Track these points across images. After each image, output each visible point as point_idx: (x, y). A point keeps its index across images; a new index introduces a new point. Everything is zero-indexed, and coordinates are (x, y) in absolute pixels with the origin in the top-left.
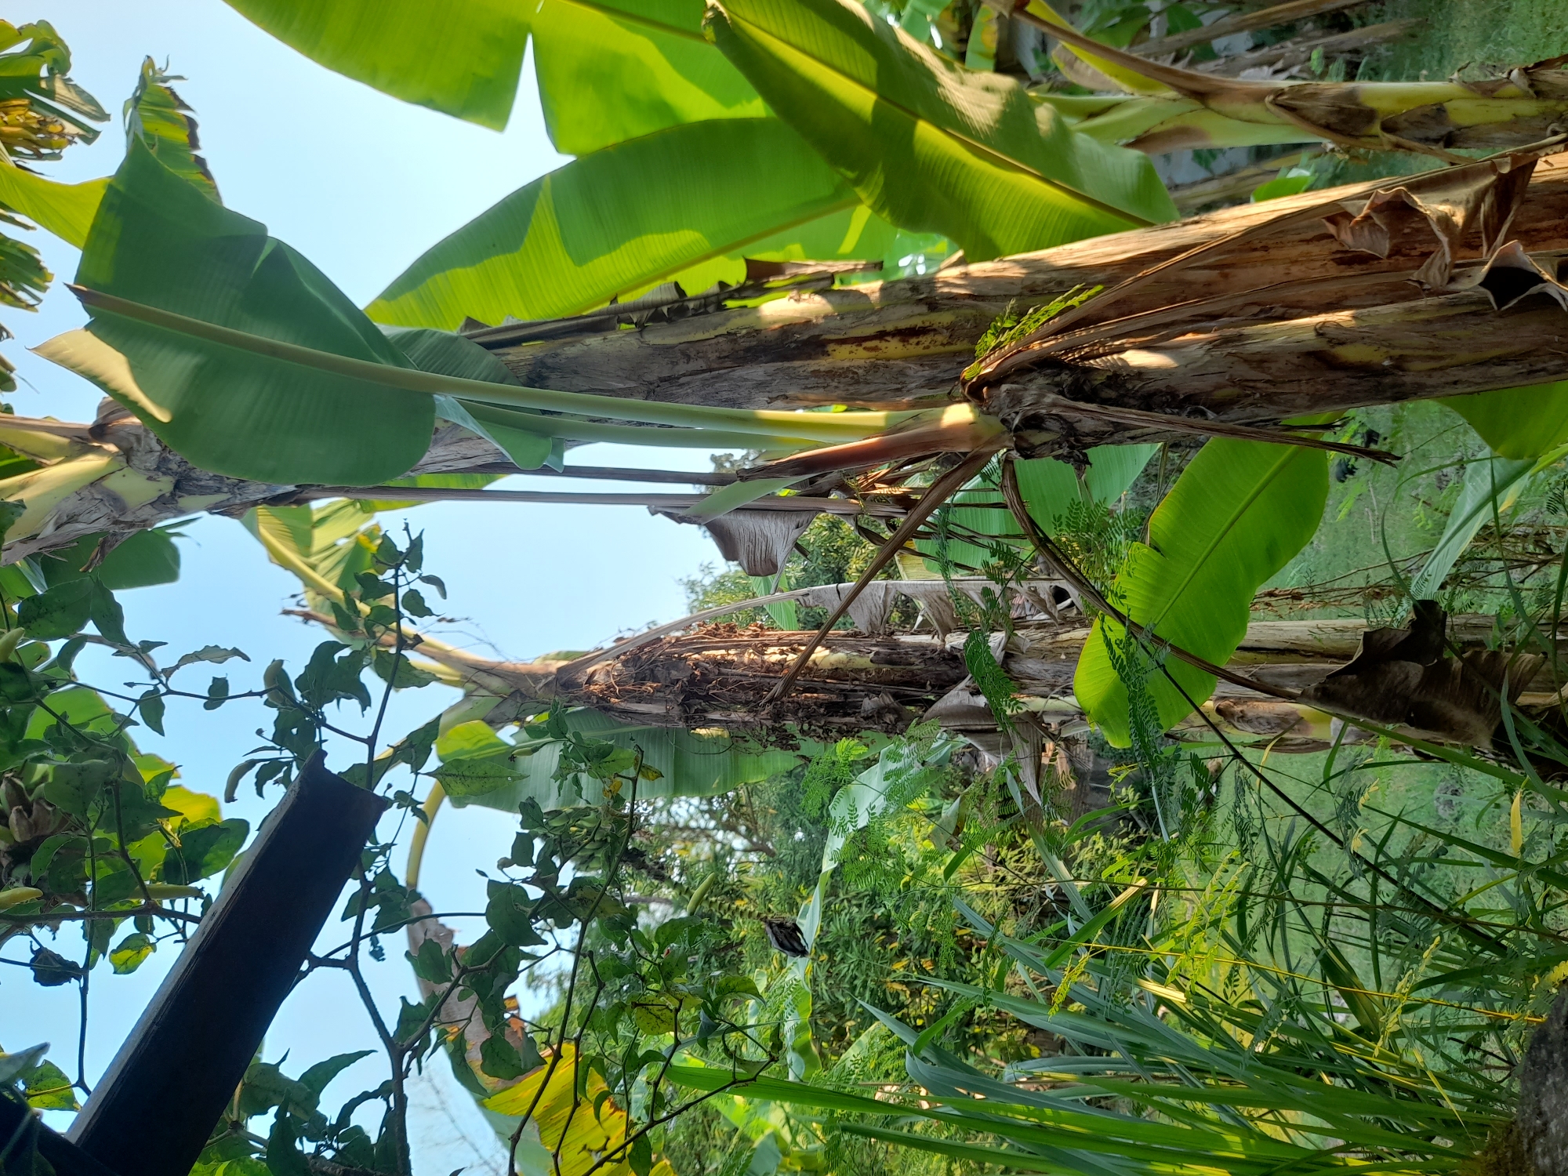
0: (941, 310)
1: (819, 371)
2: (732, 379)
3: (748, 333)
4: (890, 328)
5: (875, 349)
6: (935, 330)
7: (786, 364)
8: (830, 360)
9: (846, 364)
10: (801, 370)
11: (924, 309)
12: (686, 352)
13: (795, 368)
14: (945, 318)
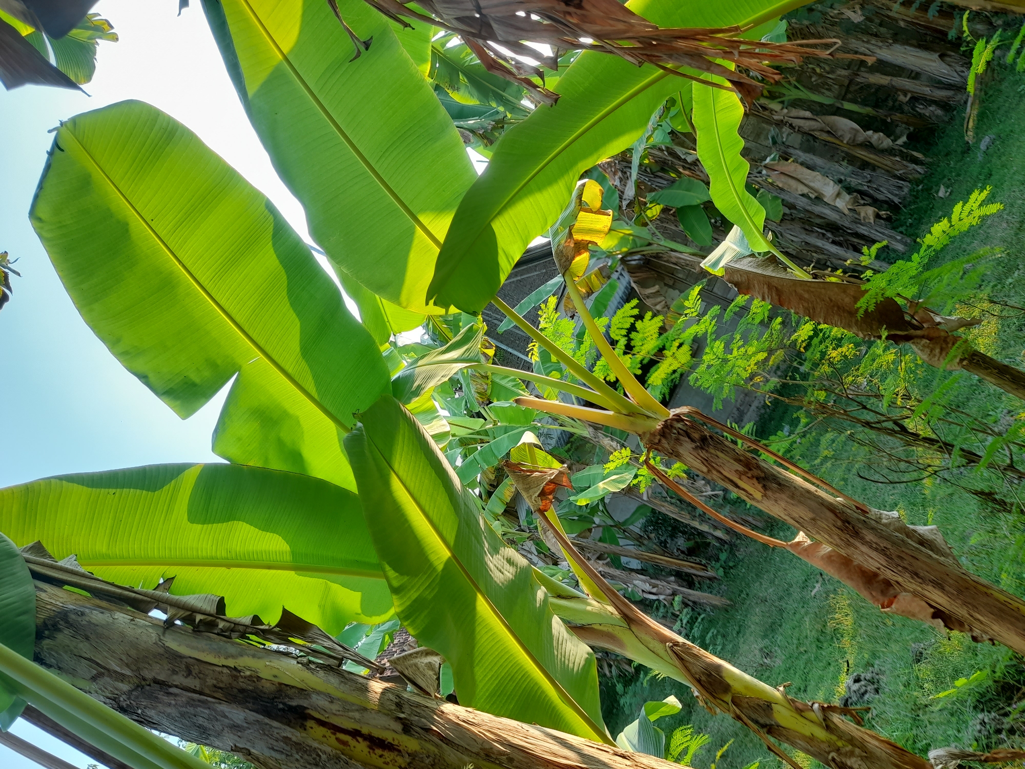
0: (411, 735)
1: (290, 739)
2: (215, 710)
3: (251, 676)
4: (365, 731)
5: (345, 743)
6: (399, 751)
7: (267, 720)
8: (305, 735)
9: (315, 745)
10: (276, 731)
11: (399, 727)
12: (191, 667)
13: (271, 727)
14: (411, 744)
